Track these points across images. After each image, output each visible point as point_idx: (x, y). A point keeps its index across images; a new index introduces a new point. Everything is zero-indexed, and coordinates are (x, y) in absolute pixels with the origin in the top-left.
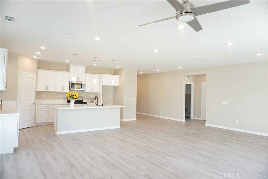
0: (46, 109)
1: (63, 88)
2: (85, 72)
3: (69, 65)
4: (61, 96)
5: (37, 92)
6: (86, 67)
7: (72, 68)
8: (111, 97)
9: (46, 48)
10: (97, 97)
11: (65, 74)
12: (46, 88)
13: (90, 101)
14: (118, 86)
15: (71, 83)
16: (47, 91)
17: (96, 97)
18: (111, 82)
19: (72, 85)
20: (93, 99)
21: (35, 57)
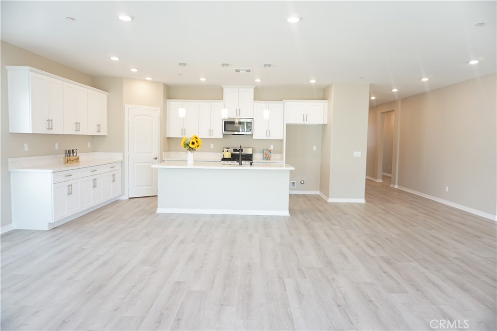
1: (210, 131)
2: (253, 99)
3: (222, 88)
4: (212, 146)
5: (169, 138)
6: (254, 89)
7: (228, 92)
8: (315, 148)
9: (119, 58)
11: (216, 104)
12: (183, 131)
13: (263, 156)
14: (326, 125)
18: (305, 117)
19: (227, 125)
20: (268, 152)
21: (149, 79)
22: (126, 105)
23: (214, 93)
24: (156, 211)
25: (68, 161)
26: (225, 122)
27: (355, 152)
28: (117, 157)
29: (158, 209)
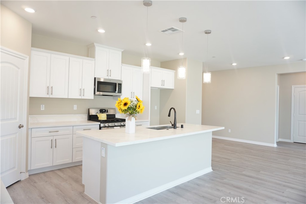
0: (52, 138)
1: (82, 91)
2: (121, 62)
3: (94, 46)
6: (122, 52)
8: (156, 108)
10: (174, 109)
12: (50, 89)
14: (172, 89)
15: (98, 82)
16: (51, 96)
17: (172, 110)
18: (163, 82)
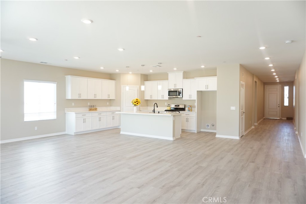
1: (163, 96)
2: (182, 78)
5: (147, 100)
7: (171, 76)
12: (151, 96)
13: (188, 109)
18: (207, 86)
19: (170, 93)
20: (190, 107)
21: (131, 73)
22: (122, 86)
23: (163, 76)
24: (120, 132)
25: (90, 110)
26: (169, 91)
27: (231, 107)
28: (118, 108)
29: (121, 132)
